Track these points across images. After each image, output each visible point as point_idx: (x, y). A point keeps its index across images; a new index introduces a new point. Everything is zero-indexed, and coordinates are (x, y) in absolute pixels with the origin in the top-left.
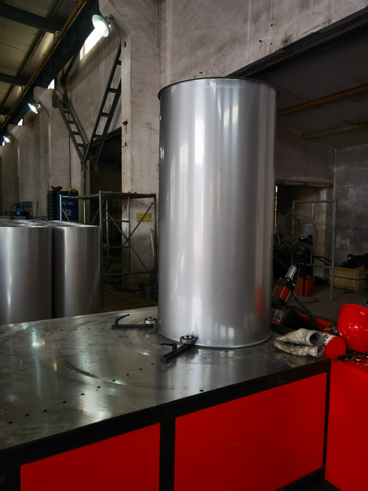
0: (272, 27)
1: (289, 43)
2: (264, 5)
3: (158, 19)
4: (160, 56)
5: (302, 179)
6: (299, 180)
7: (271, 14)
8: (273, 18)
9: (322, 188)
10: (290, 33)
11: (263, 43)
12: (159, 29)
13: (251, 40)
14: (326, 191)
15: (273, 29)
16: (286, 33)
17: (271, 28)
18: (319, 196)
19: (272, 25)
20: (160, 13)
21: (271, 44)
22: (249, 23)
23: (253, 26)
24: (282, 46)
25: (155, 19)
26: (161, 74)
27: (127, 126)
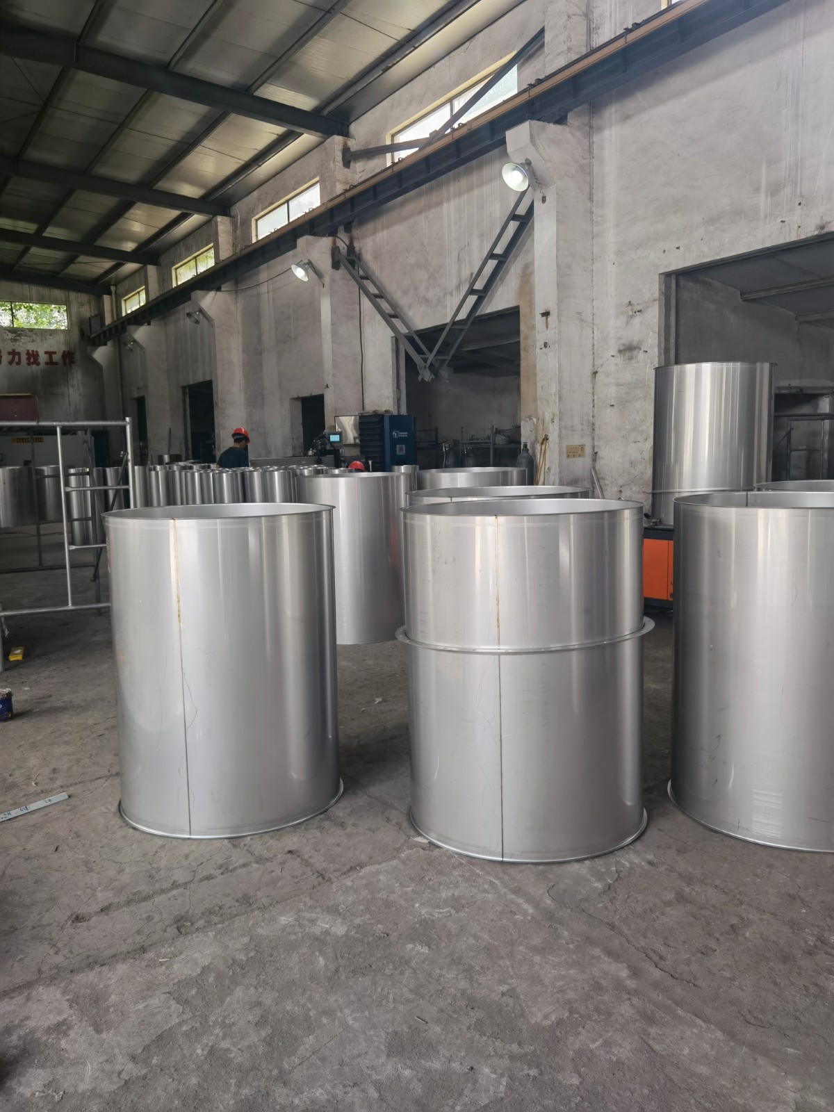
0: (801, 206)
1: (826, 230)
2: (787, 177)
3: (590, 158)
4: (592, 213)
5: (796, 383)
6: (792, 385)
7: (799, 189)
8: (802, 196)
9: (822, 395)
10: (826, 219)
11: (786, 223)
12: (590, 174)
13: (766, 217)
14: (828, 399)
15: (802, 209)
16: (822, 218)
17: (799, 207)
18: (817, 406)
19: (800, 204)
20: (591, 149)
21: (799, 227)
22: (763, 195)
23: (769, 199)
24: (816, 233)
25: (586, 159)
26: (595, 240)
27: (549, 319)
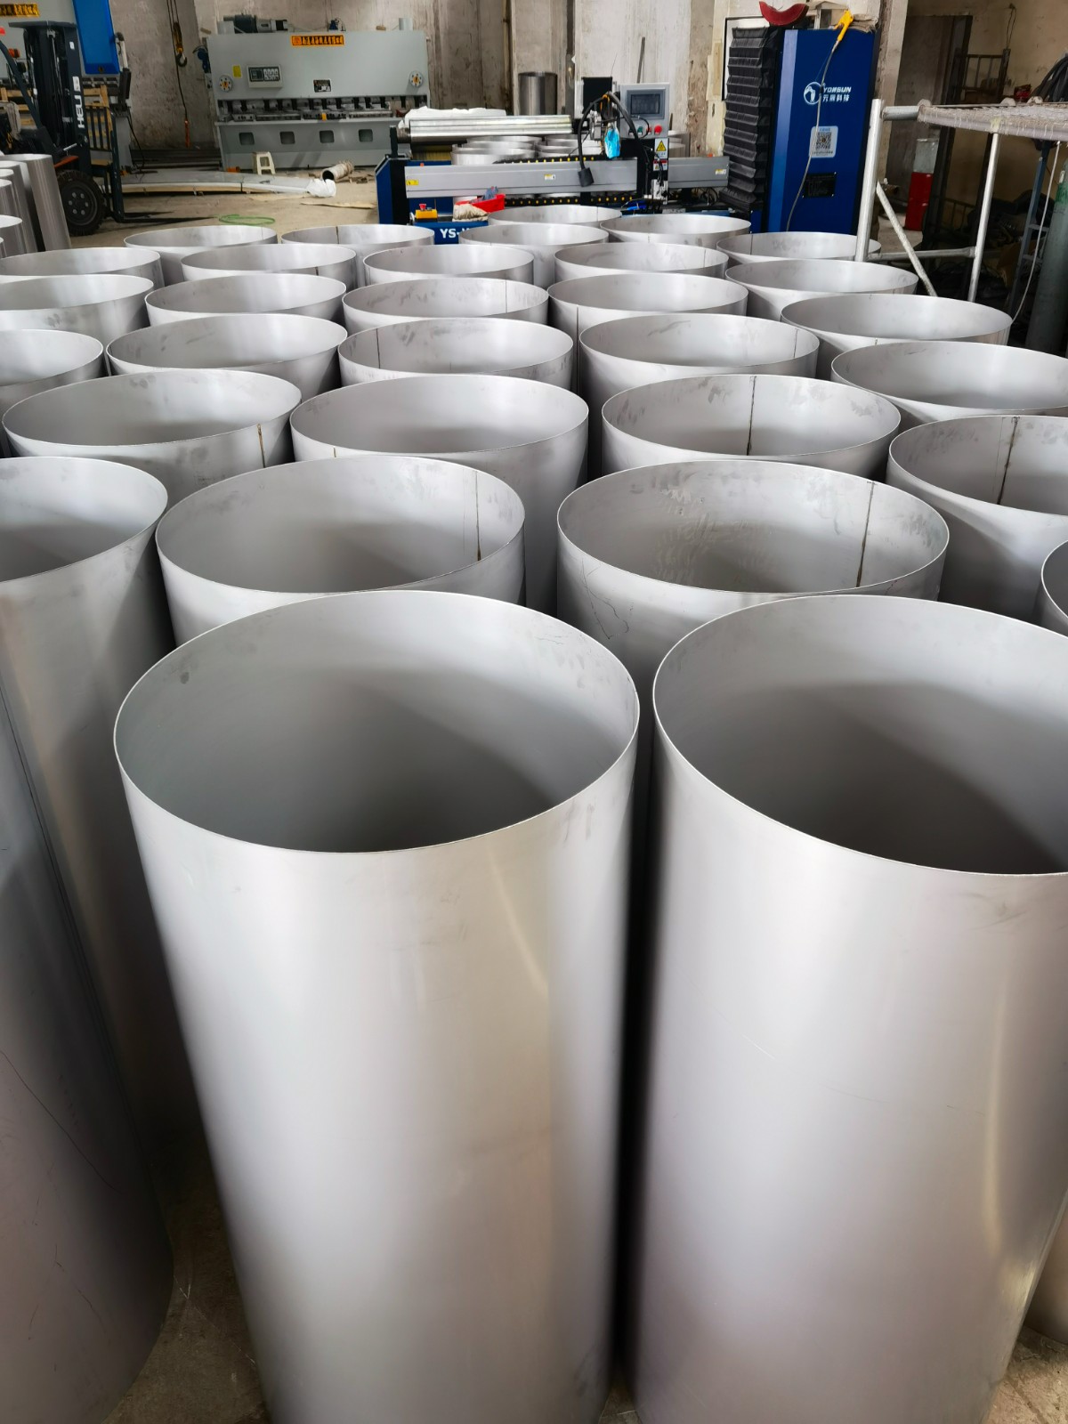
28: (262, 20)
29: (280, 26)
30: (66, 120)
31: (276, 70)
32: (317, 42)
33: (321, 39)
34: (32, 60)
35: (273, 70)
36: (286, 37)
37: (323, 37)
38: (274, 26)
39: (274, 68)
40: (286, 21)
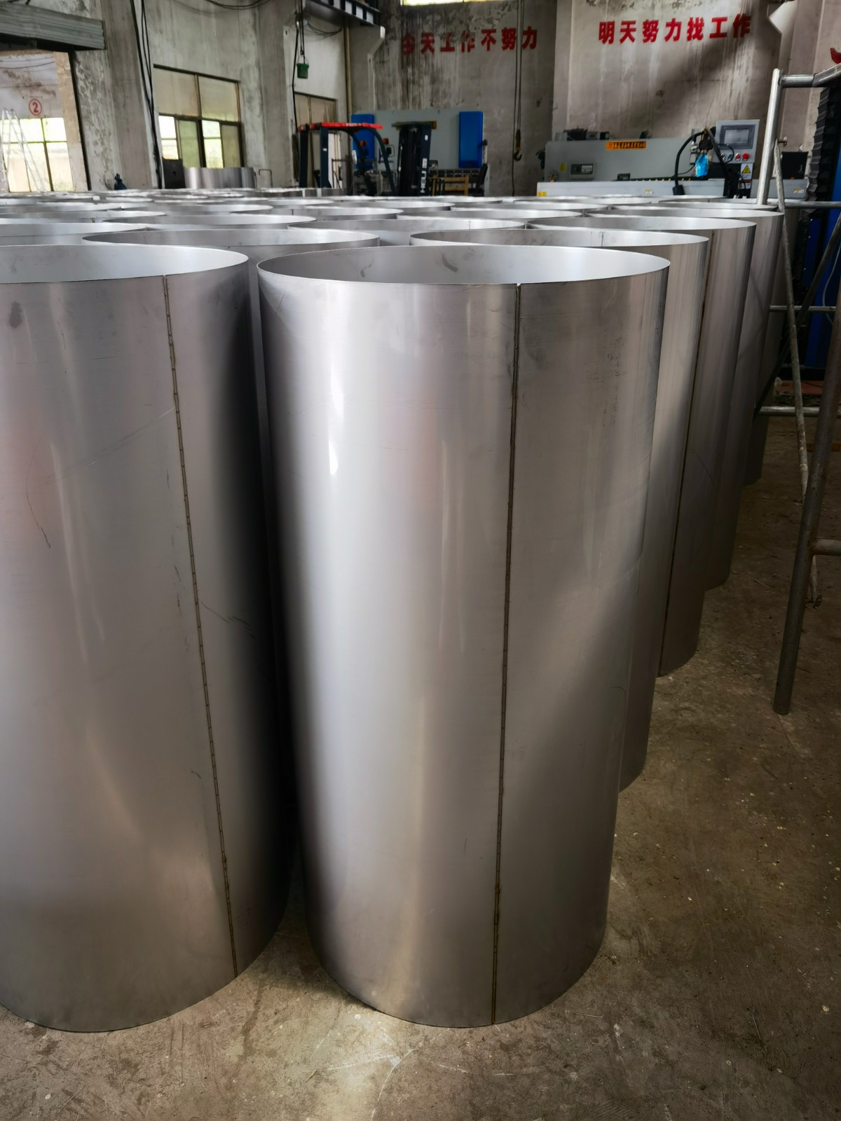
28: (591, 132)
29: (603, 136)
30: (413, 187)
31: (591, 166)
32: (625, 146)
33: (629, 144)
34: (402, 148)
35: (589, 166)
36: (605, 143)
37: (631, 143)
38: (598, 136)
39: (590, 165)
40: (608, 133)
